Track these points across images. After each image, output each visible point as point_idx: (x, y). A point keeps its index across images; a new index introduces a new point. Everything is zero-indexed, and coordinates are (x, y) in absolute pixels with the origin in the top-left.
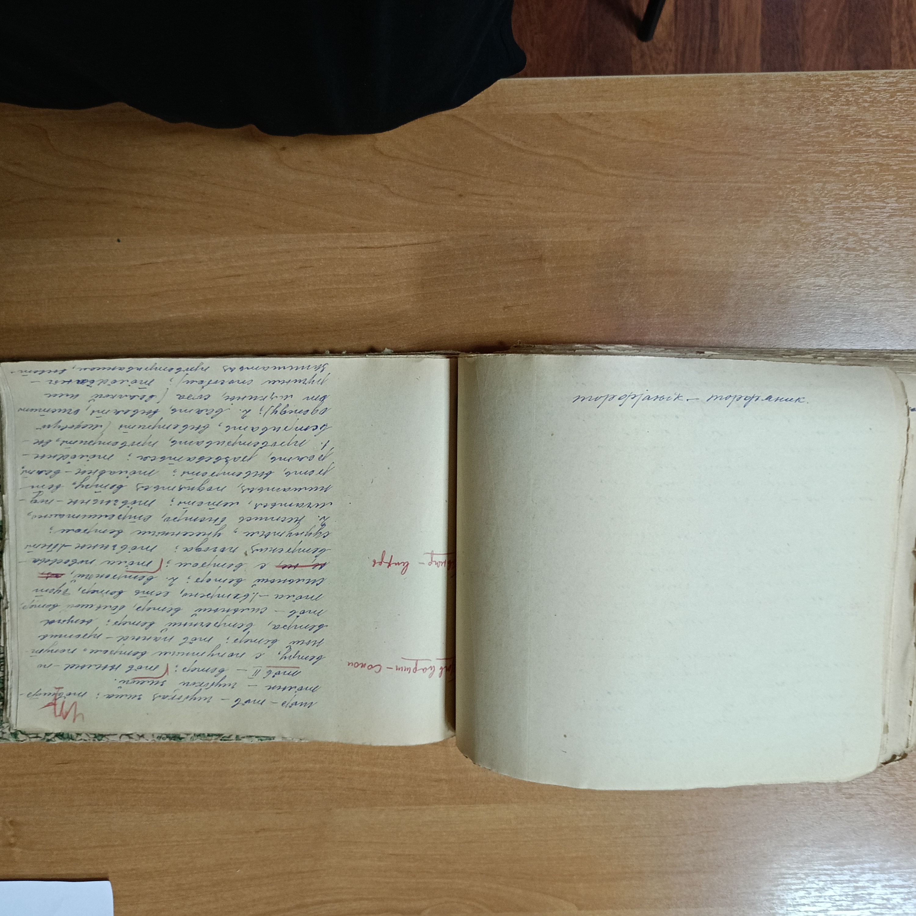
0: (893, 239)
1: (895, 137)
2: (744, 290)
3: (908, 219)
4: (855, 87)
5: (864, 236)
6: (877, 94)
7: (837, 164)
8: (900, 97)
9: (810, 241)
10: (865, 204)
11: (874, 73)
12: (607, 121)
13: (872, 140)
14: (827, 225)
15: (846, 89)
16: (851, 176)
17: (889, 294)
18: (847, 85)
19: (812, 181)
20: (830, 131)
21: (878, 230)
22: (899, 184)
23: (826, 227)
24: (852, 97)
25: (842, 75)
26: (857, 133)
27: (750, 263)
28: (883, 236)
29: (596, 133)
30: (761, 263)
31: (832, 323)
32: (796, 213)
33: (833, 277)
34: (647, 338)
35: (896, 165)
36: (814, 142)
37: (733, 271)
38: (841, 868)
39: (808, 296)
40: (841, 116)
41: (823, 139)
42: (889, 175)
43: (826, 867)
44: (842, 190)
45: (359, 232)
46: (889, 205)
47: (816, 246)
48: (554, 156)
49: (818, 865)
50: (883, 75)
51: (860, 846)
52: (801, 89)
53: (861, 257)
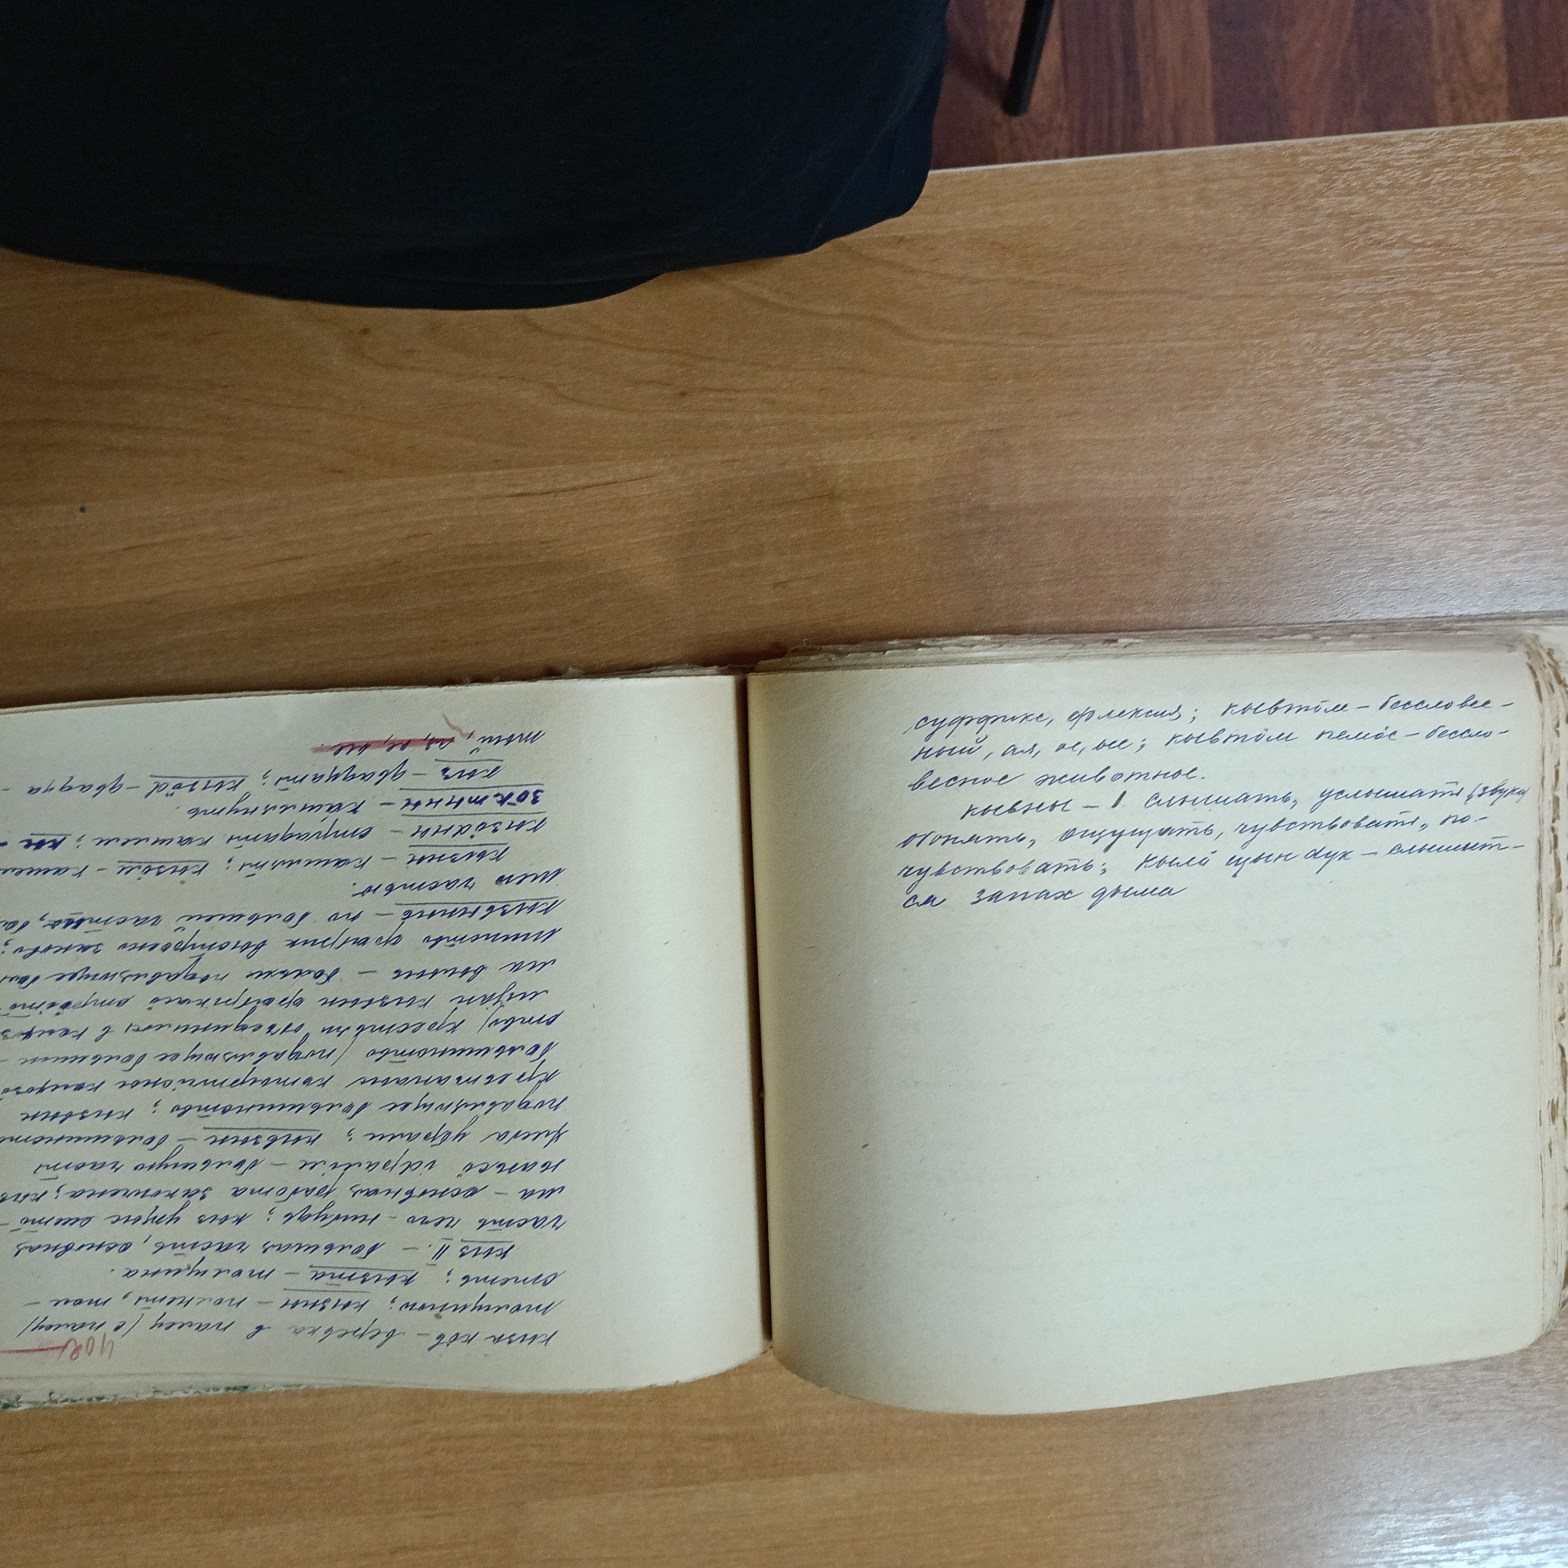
0: (1449, 421)
1: (1438, 244)
2: (1193, 528)
3: (1473, 386)
4: (1358, 163)
5: (1396, 420)
6: (1400, 172)
7: (1339, 297)
8: (1439, 175)
9: (1302, 435)
10: (1394, 364)
11: (1390, 137)
12: (932, 249)
13: (1397, 253)
14: (1331, 403)
15: (1345, 166)
16: (1364, 316)
17: (1449, 519)
18: (1345, 160)
19: (1297, 331)
20: (1323, 240)
21: (1422, 408)
22: (1451, 325)
23: (1328, 410)
24: (1356, 179)
25: (1335, 143)
26: (1371, 242)
27: (1200, 480)
28: (1429, 418)
29: (913, 271)
30: (1220, 477)
31: (1352, 576)
32: (1273, 387)
33: (1348, 495)
34: (1028, 621)
35: (1442, 293)
36: (1294, 262)
37: (1171, 495)
38: (1450, 1547)
39: (1306, 530)
40: (1339, 214)
41: (1312, 256)
42: (1431, 311)
43: (1424, 1548)
44: (1351, 342)
45: (508, 467)
46: (1437, 363)
47: (1315, 443)
48: (841, 315)
49: (1409, 1545)
50: (1407, 139)
51: (1481, 1506)
52: (1265, 172)
53: (1396, 456)
